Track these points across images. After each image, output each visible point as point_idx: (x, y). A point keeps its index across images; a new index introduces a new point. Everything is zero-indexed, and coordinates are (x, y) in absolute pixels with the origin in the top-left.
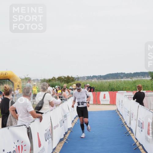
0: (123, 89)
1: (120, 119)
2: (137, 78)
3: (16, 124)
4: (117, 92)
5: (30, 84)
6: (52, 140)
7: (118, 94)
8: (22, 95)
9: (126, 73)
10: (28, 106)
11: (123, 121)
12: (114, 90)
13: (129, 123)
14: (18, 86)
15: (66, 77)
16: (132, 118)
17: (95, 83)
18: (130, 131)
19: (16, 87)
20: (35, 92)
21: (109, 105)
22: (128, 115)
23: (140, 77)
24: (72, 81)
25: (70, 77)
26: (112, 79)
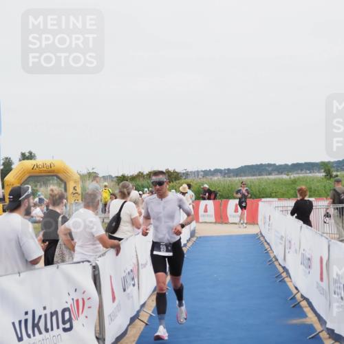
0: (271, 194)
1: (266, 250)
2: (298, 174)
4: (260, 200)
5: (97, 185)
6: (139, 289)
7: (263, 203)
8: (82, 205)
9: (277, 164)
11: (271, 254)
12: (255, 196)
13: (283, 258)
14: (74, 188)
16: (290, 248)
17: (218, 182)
18: (285, 273)
19: (70, 190)
22: (282, 244)
23: (303, 172)
24: (175, 180)
25: (172, 171)
26: (251, 176)
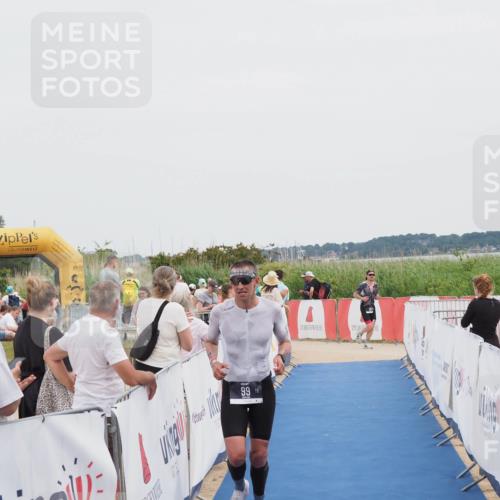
0: (426, 289)
1: (418, 389)
2: (475, 252)
3: (67, 404)
4: (408, 300)
5: (113, 272)
6: (189, 458)
7: (412, 305)
10: (108, 345)
11: (426, 397)
12: (398, 292)
13: (448, 403)
15: (235, 247)
16: (460, 385)
17: (332, 267)
18: (451, 430)
19: (66, 281)
20: (131, 299)
21: (379, 345)
22: (445, 378)
23: (485, 248)
25: (249, 248)
26: (391, 256)
